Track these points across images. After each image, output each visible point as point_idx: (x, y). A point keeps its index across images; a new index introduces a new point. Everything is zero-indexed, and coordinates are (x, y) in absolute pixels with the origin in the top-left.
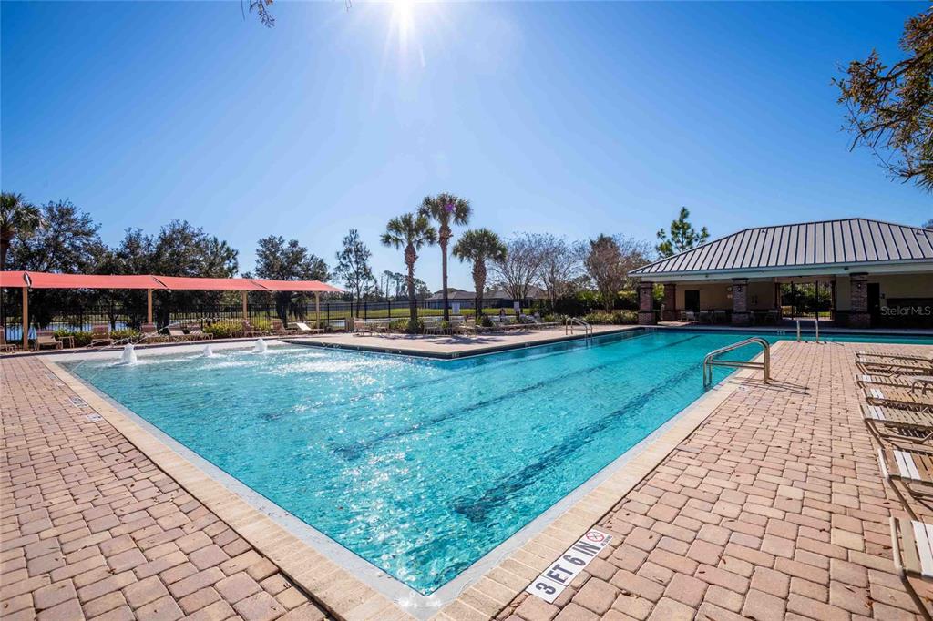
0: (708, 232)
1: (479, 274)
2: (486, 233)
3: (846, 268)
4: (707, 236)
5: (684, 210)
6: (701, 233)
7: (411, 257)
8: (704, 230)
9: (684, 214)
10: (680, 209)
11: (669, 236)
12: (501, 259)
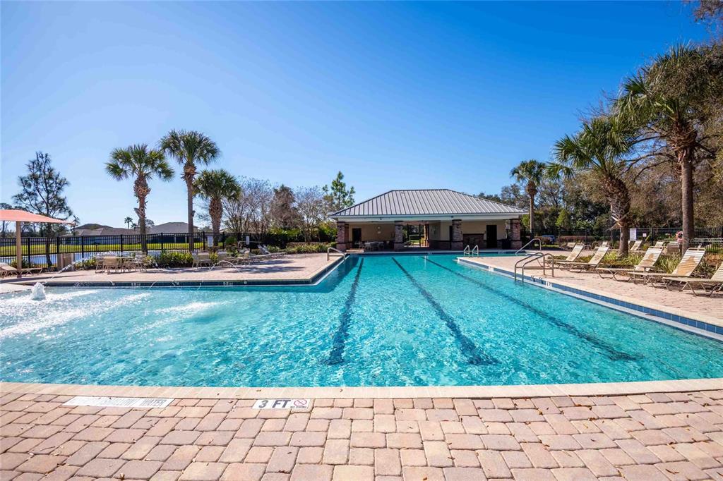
0: (354, 190)
1: (215, 210)
2: (224, 175)
3: (452, 217)
4: (354, 192)
5: (340, 173)
6: (350, 190)
7: (141, 189)
8: (352, 188)
9: (340, 176)
10: (338, 173)
11: (330, 191)
12: (235, 198)
